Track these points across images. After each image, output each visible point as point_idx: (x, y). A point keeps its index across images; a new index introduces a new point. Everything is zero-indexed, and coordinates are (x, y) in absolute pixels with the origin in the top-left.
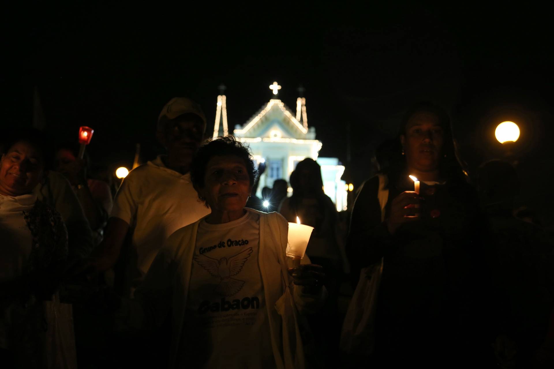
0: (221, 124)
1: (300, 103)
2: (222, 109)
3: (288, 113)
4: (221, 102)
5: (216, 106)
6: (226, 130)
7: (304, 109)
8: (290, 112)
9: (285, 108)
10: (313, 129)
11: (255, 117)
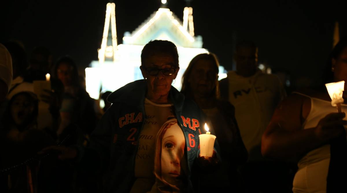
0: (110, 31)
1: (188, 12)
2: (111, 16)
3: (175, 22)
4: (111, 9)
5: (105, 13)
6: (115, 37)
7: (191, 18)
8: (178, 20)
9: (173, 17)
10: (200, 38)
11: (144, 25)
